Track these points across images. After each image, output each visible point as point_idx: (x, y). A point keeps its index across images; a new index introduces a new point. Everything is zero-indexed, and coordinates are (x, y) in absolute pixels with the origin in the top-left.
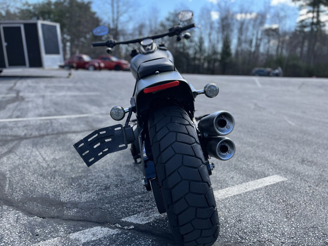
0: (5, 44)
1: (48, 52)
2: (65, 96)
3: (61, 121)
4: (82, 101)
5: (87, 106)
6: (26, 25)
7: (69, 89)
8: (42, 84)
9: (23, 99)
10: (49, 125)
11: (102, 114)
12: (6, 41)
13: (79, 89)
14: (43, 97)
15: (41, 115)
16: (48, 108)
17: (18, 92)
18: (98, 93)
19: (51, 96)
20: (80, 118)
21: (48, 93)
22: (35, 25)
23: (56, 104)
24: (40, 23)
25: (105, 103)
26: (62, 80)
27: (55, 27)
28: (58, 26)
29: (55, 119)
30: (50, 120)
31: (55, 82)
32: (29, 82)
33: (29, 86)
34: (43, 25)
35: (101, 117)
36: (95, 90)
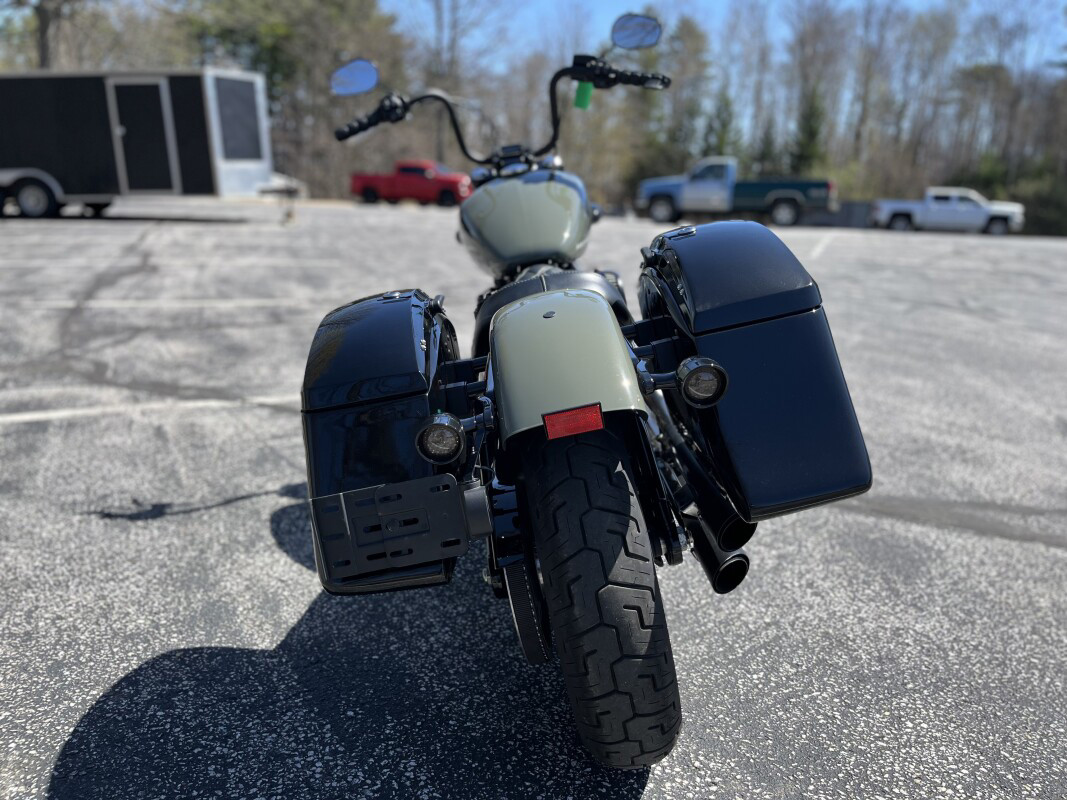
0: (118, 131)
1: (231, 154)
2: (252, 266)
3: (221, 309)
4: (285, 277)
5: (292, 286)
7: (272, 251)
8: (209, 237)
9: (154, 269)
12: (122, 122)
13: (294, 253)
14: (202, 267)
15: (184, 298)
16: (205, 287)
17: (146, 255)
19: (220, 266)
21: (214, 261)
22: (198, 81)
23: (225, 280)
24: (210, 73)
25: (336, 283)
27: (250, 86)
28: (259, 81)
32: (180, 232)
33: (175, 244)
34: (219, 81)
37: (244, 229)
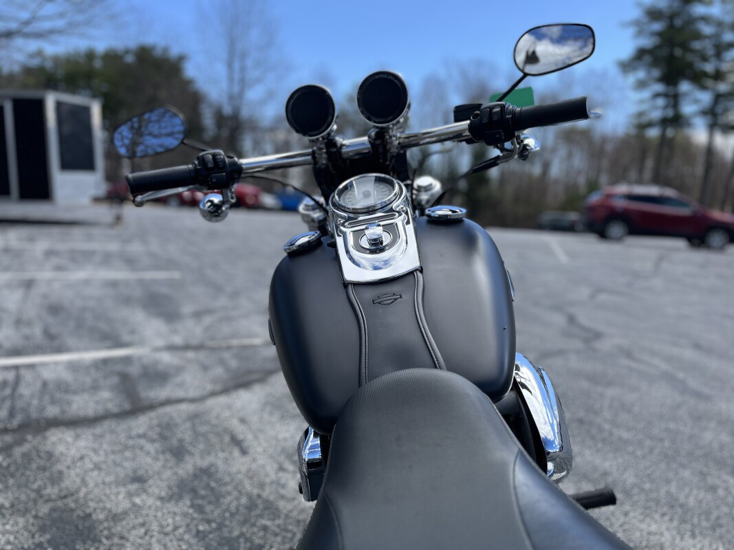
1: (67, 165)
2: (87, 282)
3: (47, 375)
4: (127, 301)
5: (138, 316)
6: (19, 104)
7: (107, 259)
8: (43, 241)
10: (8, 391)
11: (171, 348)
13: (130, 262)
14: (29, 284)
16: (29, 323)
18: (176, 275)
19: (50, 282)
20: (105, 361)
21: (45, 275)
22: (39, 105)
23: (55, 309)
24: (52, 98)
25: (187, 309)
26: (96, 231)
27: (86, 111)
28: (96, 107)
29: (32, 367)
30: (16, 367)
31: (76, 240)
34: (59, 105)
35: (166, 358)
36: (169, 264)
37: (77, 232)
